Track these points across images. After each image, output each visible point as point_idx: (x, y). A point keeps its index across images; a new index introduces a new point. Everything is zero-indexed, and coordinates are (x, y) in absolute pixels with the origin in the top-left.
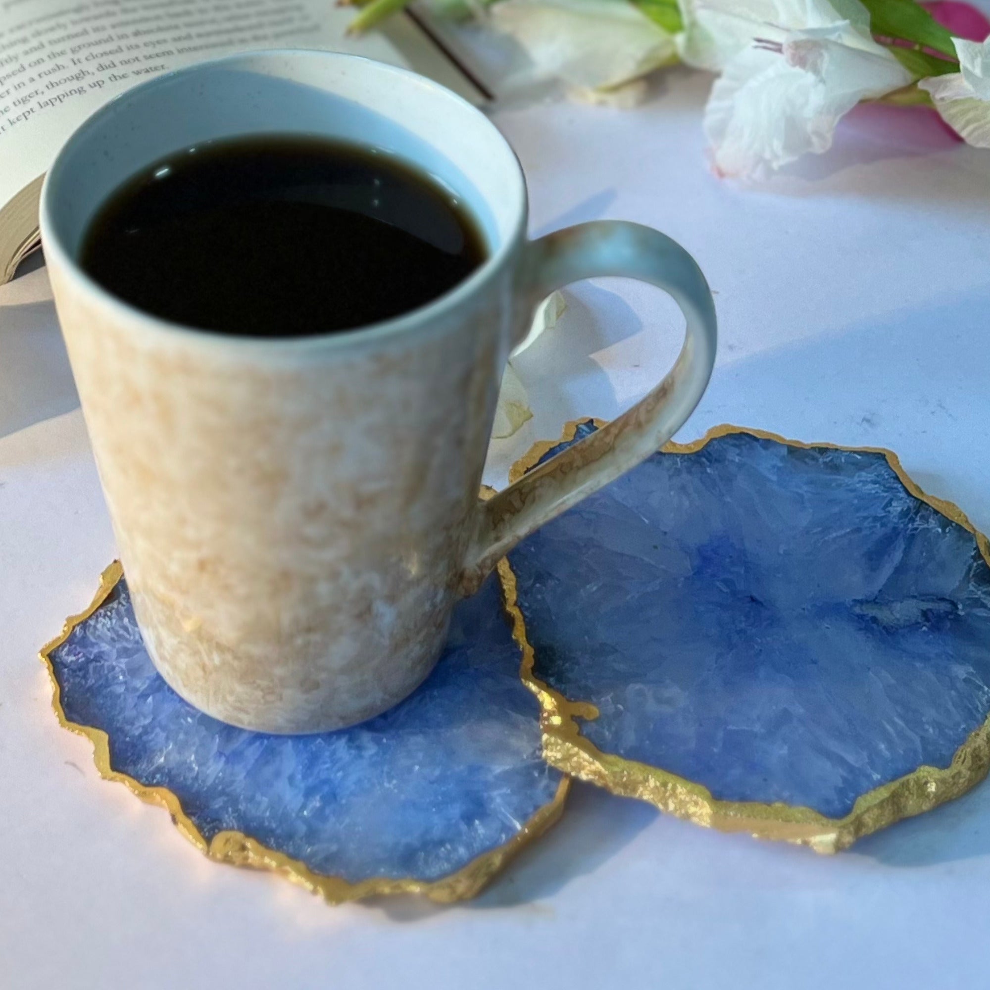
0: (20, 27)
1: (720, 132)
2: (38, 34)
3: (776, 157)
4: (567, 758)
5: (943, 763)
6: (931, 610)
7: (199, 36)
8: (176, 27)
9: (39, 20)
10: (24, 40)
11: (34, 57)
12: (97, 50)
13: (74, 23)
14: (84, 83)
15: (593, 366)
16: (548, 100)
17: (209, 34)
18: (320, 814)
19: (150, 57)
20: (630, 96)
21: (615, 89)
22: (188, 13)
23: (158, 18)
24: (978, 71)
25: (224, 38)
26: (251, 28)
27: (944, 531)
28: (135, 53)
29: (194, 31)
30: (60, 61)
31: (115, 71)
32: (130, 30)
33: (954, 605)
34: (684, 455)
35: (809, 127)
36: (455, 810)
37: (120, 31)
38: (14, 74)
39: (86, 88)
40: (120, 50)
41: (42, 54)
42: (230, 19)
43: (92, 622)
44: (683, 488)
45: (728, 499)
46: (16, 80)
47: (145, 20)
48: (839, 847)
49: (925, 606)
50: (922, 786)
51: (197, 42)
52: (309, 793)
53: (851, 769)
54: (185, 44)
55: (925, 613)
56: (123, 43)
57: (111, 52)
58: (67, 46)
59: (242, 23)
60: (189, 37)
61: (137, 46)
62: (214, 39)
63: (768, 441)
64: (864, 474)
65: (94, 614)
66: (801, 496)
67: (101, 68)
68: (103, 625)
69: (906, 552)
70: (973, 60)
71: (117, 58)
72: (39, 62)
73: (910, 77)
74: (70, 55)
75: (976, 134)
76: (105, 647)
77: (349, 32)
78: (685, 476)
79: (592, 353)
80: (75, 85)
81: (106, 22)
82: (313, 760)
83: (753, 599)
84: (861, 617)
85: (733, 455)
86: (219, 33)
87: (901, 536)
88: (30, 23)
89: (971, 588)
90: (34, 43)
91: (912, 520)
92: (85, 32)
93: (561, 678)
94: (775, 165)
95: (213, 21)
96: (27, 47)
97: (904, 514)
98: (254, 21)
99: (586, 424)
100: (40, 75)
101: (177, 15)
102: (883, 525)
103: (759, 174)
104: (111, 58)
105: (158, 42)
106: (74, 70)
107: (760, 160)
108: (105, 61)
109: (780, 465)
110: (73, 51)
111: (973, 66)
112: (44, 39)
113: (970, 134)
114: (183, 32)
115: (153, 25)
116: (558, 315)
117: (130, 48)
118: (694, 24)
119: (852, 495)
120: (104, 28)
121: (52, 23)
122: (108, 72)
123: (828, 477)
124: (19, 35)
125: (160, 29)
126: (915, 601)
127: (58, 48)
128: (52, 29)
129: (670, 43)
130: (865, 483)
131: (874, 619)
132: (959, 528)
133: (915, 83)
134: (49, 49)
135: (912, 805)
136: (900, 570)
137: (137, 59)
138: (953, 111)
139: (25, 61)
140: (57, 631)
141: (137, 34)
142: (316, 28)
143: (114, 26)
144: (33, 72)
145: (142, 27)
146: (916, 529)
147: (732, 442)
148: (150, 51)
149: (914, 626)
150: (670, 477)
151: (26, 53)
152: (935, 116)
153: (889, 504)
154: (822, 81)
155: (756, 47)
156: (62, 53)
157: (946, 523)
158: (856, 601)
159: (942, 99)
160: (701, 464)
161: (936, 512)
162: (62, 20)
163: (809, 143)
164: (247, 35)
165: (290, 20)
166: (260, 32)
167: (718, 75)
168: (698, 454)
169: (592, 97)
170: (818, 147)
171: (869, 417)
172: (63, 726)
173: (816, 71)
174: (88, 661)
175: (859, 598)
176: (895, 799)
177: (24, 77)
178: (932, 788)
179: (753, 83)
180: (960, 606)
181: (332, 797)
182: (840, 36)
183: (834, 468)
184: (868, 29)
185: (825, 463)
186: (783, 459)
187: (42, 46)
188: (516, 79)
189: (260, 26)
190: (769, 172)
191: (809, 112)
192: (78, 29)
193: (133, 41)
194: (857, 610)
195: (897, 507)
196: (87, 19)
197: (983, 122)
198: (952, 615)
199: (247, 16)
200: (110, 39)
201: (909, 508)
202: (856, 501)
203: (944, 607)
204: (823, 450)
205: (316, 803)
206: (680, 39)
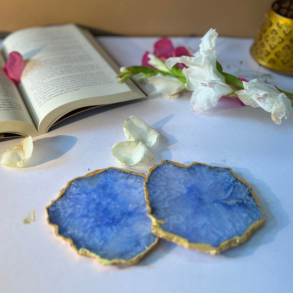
0: (51, 82)
1: (194, 103)
2: (54, 83)
3: (205, 108)
4: (157, 232)
5: (240, 235)
6: (239, 202)
7: (87, 83)
8: (83, 81)
9: (55, 80)
10: (51, 84)
11: (53, 87)
12: (66, 86)
13: (62, 81)
14: (63, 92)
15: (168, 149)
16: (159, 97)
17: (89, 83)
18: (103, 245)
19: (77, 87)
20: (176, 96)
21: (173, 95)
22: (86, 79)
23: (79, 80)
24: (247, 88)
25: (93, 84)
26: (98, 82)
27: (242, 185)
28: (74, 86)
29: (86, 82)
30: (58, 88)
31: (69, 90)
32: (73, 82)
33: (243, 201)
34: (186, 168)
35: (212, 101)
36: (133, 244)
37: (71, 82)
38: (49, 91)
39: (63, 93)
40: (71, 86)
41: (55, 87)
42: (94, 80)
43: (57, 202)
44: (186, 175)
45: (195, 177)
46: (49, 92)
47: (76, 80)
48: (216, 254)
49: (237, 201)
50: (235, 241)
51: (87, 84)
52: (101, 240)
53: (220, 237)
54: (84, 85)
55: (237, 203)
56: (72, 84)
57: (69, 86)
58: (60, 85)
59: (97, 81)
60: (85, 83)
61: (74, 85)
62: (90, 84)
63: (204, 165)
64: (225, 173)
65: (58, 200)
66: (211, 177)
67: (67, 89)
68: (59, 202)
69: (233, 189)
70: (246, 86)
71: (70, 87)
72: (54, 88)
73: (233, 91)
74: (60, 87)
75: (246, 103)
76: (59, 207)
77: (118, 82)
78: (186, 173)
79: (167, 146)
80: (61, 92)
81: (68, 80)
82: (102, 232)
83: (200, 199)
84: (223, 203)
85: (197, 168)
86: (91, 83)
87: (232, 186)
88: (53, 81)
89: (247, 197)
90: (53, 85)
91: (235, 183)
92: (64, 82)
93: (157, 214)
94: (205, 109)
95: (90, 80)
96: (52, 85)
97: (233, 181)
98: (99, 80)
99: (166, 161)
100: (54, 91)
101: (84, 79)
102: (229, 184)
103: (202, 111)
104: (69, 87)
105: (79, 84)
106: (61, 90)
107: (202, 108)
108: (68, 88)
109: (207, 170)
110: (61, 86)
111: (247, 87)
112: (55, 84)
113: (245, 102)
114: (84, 82)
115: (78, 81)
116: (160, 139)
117: (73, 85)
118: (189, 81)
119: (222, 177)
120: (68, 82)
121: (57, 81)
122: (68, 90)
123: (217, 173)
124: (51, 83)
125: (79, 82)
126: (235, 200)
127: (58, 86)
128: (57, 82)
129: (184, 85)
130: (225, 175)
131: (226, 204)
132: (245, 185)
133: (234, 92)
134: (56, 86)
135: (233, 245)
136: (232, 193)
137: (74, 87)
138: (242, 98)
139: (51, 88)
140: (49, 203)
141: (74, 83)
142: (112, 82)
143: (70, 81)
144: (52, 90)
145: (76, 81)
146: (236, 184)
147: (196, 165)
148: (77, 86)
149: (234, 205)
150: (183, 172)
151: (51, 87)
152: (238, 99)
153: (230, 179)
154: (215, 90)
155: (201, 85)
156: (59, 86)
157: (242, 183)
158: (222, 200)
159: (240, 95)
160: (190, 170)
161: (240, 181)
162: (59, 80)
163: (212, 104)
164: (97, 83)
165: (107, 80)
166: (100, 83)
167: (193, 92)
168: (189, 168)
169: (168, 97)
170: (214, 105)
171: (224, 160)
172: (49, 224)
173: (214, 88)
174: (55, 210)
175: (223, 199)
176: (229, 243)
177: (51, 91)
178: (238, 241)
179: (201, 93)
180: (245, 201)
181: (106, 241)
182: (219, 82)
183: (218, 171)
184: (224, 81)
185: (216, 170)
186: (207, 169)
187: (55, 85)
188: (153, 93)
189: (100, 81)
190: (204, 111)
191: (212, 98)
192: (62, 82)
193: (73, 84)
194: (222, 201)
195: (232, 180)
196: (65, 80)
197: (248, 100)
198: (243, 203)
199: (98, 80)
200: (69, 84)
201: (234, 180)
202: (223, 178)
203: (241, 201)
204: (216, 168)
205: (102, 242)
206: (186, 85)
